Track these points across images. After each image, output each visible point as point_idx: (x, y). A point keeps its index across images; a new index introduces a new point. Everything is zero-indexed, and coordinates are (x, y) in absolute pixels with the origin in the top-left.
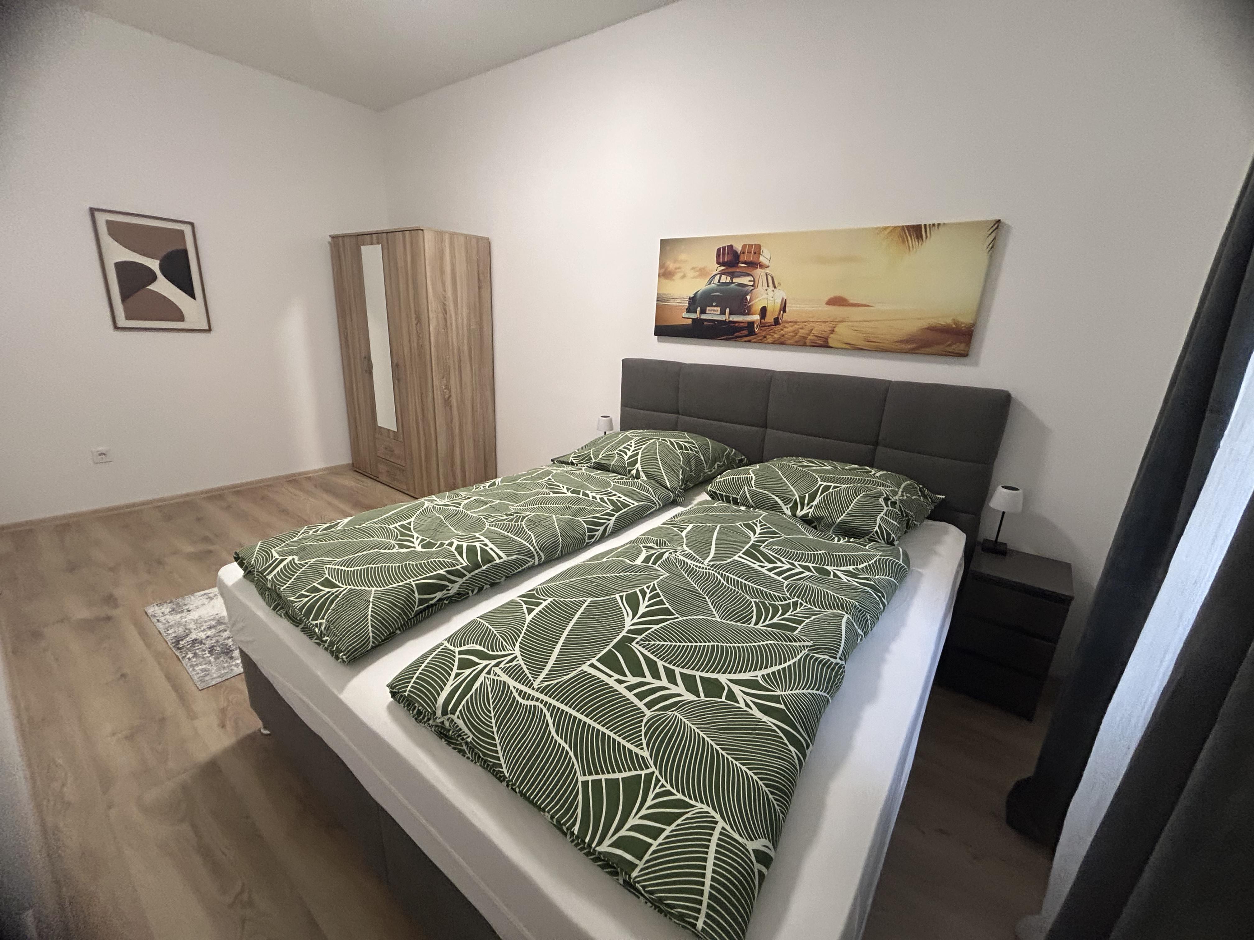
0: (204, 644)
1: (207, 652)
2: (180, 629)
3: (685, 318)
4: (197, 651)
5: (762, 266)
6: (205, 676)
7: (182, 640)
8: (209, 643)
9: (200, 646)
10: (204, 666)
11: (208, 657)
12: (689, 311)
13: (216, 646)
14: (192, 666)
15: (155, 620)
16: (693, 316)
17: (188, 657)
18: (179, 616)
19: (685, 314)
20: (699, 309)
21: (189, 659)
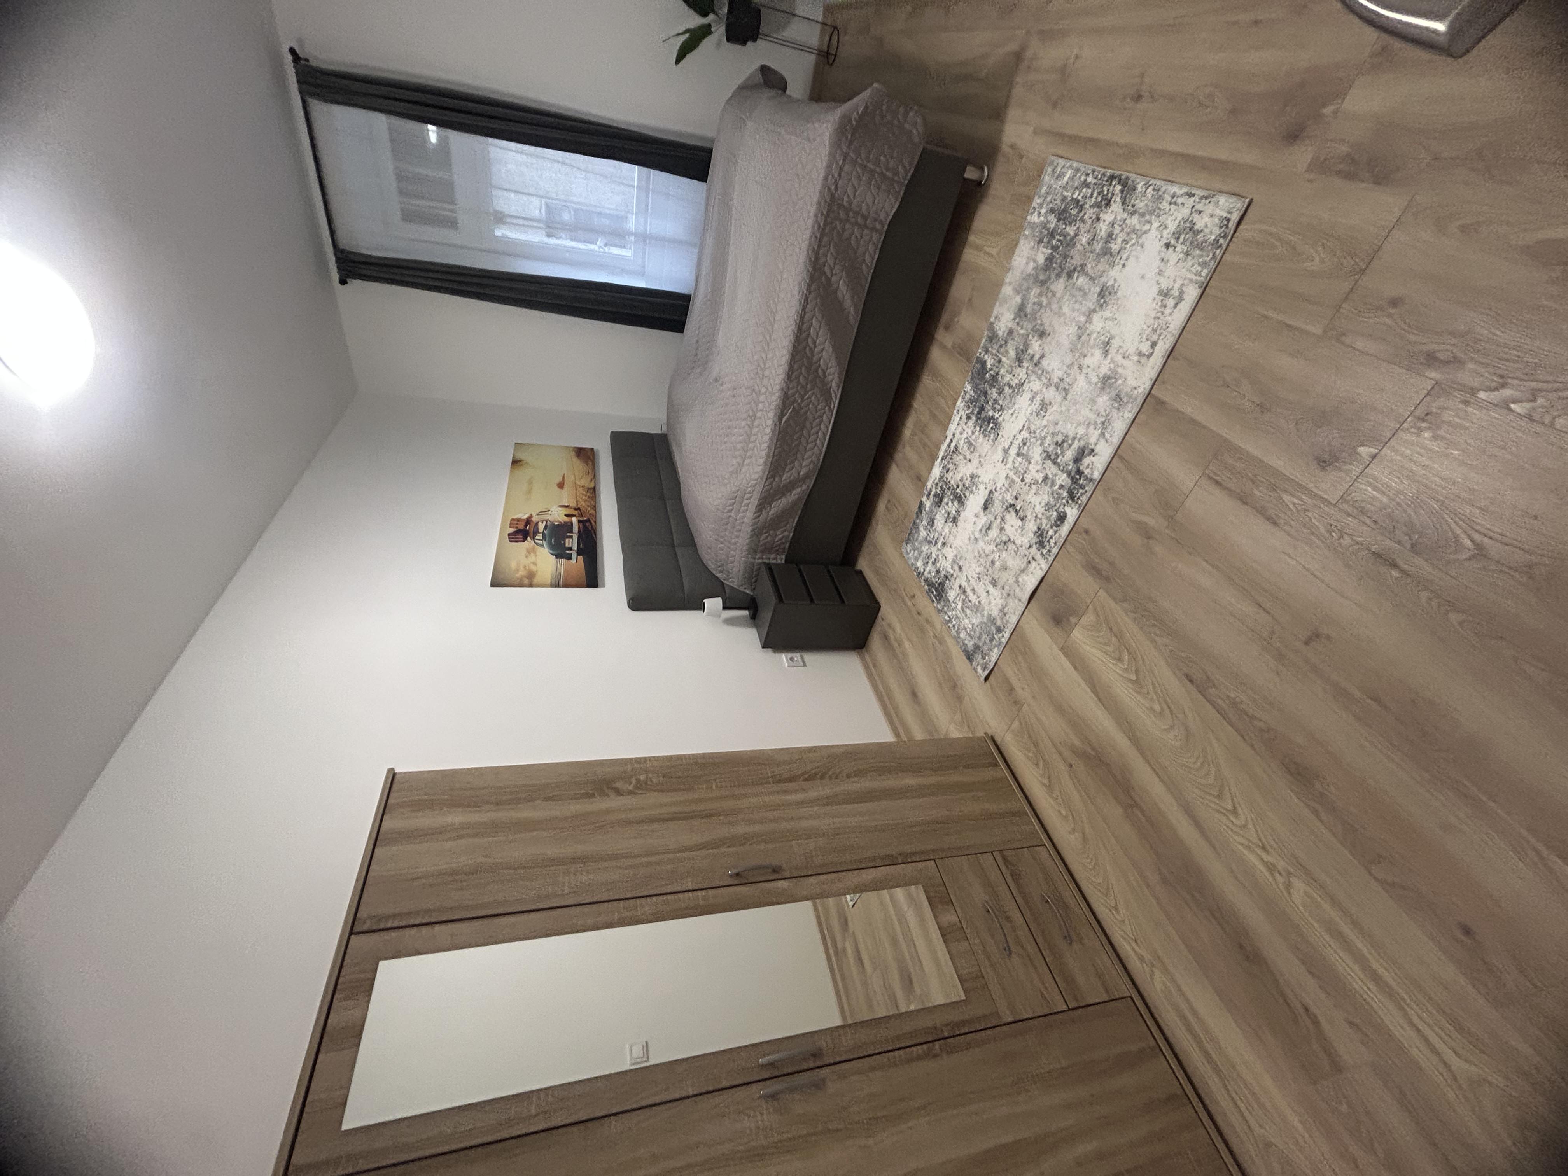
0: (1092, 206)
1: (1080, 198)
2: (1142, 205)
3: (577, 563)
4: (1090, 191)
5: (531, 516)
6: (1054, 171)
7: (1122, 191)
8: (1090, 213)
9: (1093, 200)
10: (1066, 179)
11: (1073, 194)
12: (569, 558)
13: (1078, 213)
14: (1078, 170)
15: (1200, 193)
16: (574, 555)
17: (1091, 176)
18: (1172, 227)
19: (574, 561)
20: (568, 552)
21: (1087, 175)
